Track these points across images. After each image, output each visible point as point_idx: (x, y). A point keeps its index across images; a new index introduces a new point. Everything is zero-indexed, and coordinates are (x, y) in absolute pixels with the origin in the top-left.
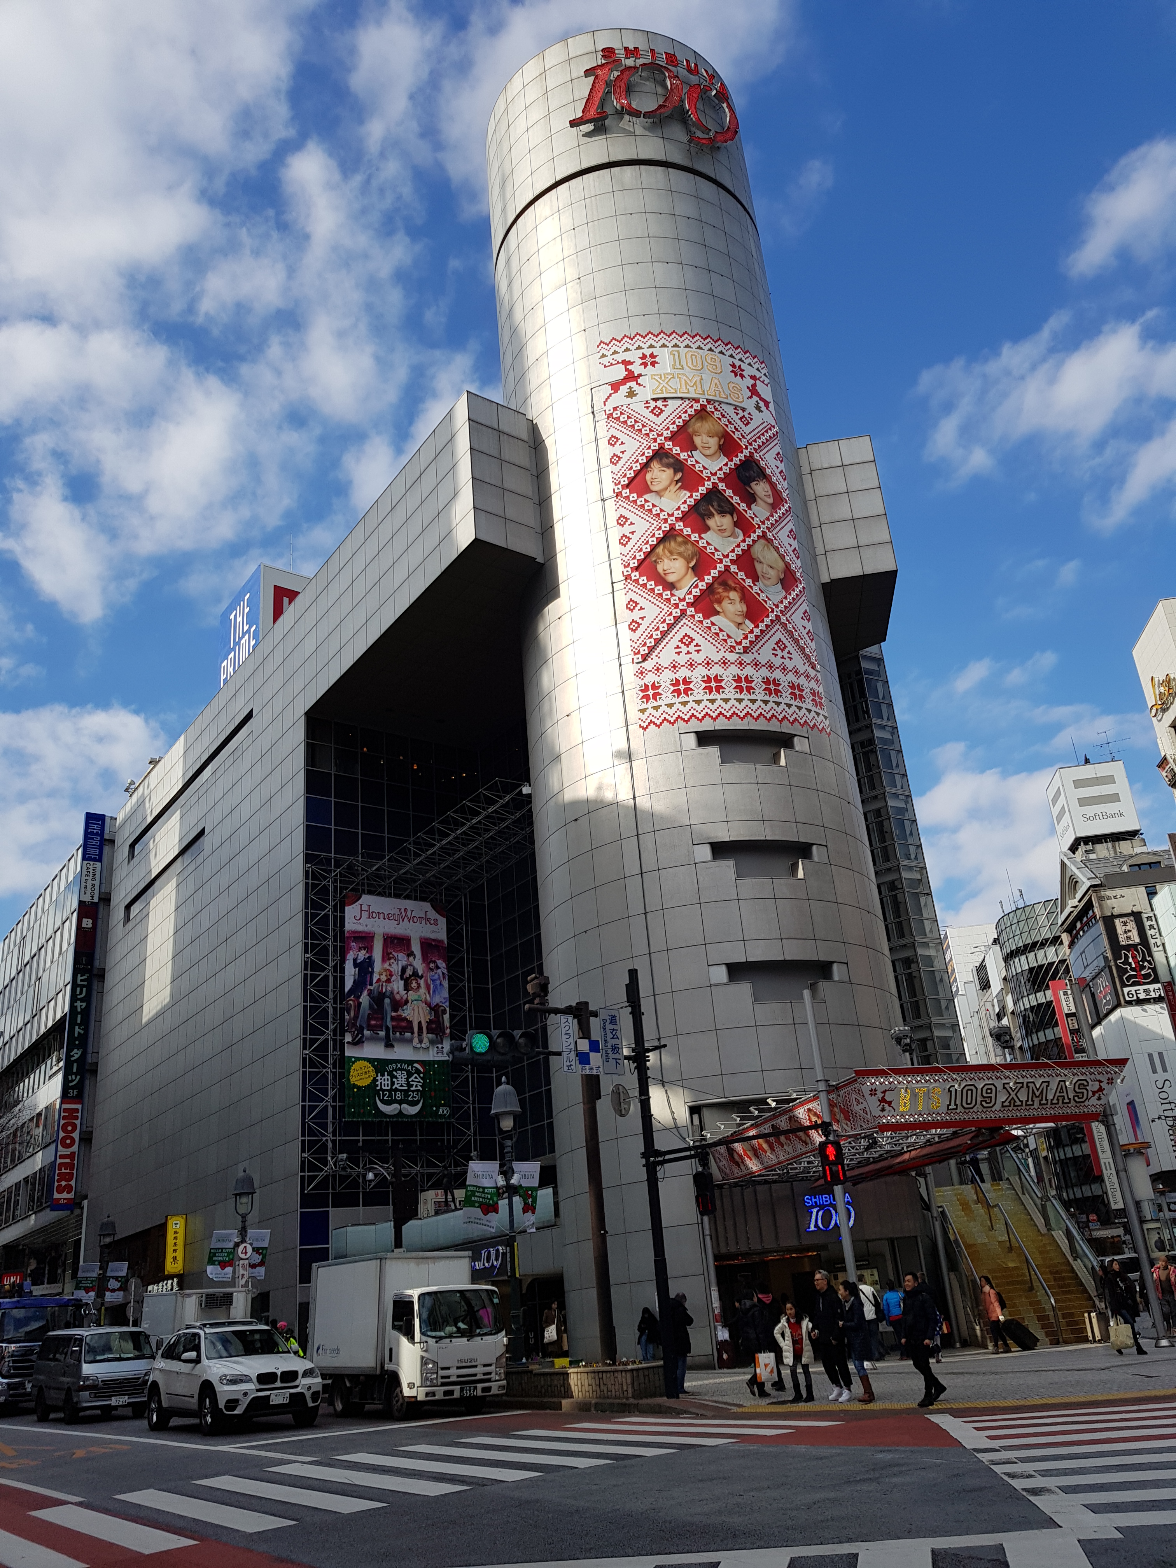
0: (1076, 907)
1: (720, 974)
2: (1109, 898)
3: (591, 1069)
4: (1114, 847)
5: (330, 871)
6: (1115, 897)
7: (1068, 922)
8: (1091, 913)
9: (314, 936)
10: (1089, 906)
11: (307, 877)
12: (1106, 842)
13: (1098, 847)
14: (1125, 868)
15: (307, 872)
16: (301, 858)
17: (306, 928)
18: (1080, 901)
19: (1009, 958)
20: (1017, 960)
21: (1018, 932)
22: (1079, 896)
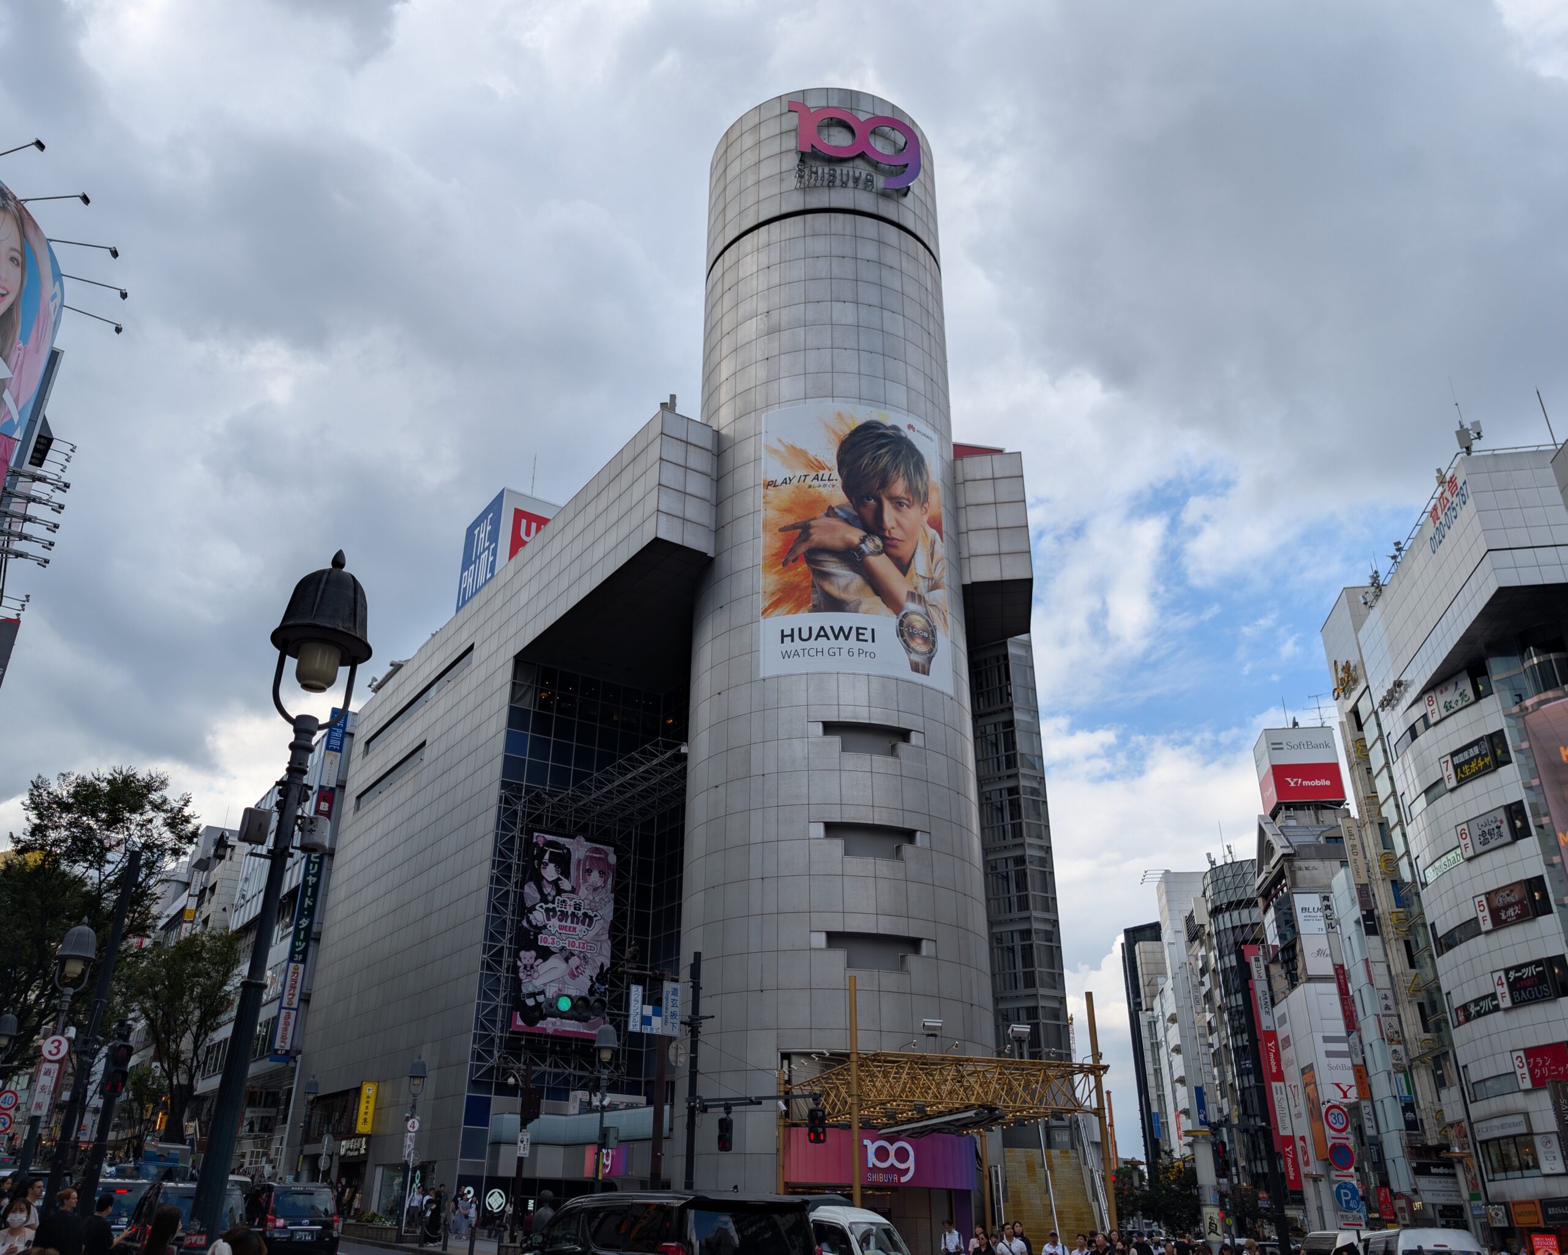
0: (1270, 873)
1: (820, 940)
2: (1300, 869)
3: (652, 1029)
4: (1317, 815)
5: (520, 798)
6: (1307, 868)
7: (1264, 886)
8: (1284, 881)
9: (501, 854)
10: (1281, 875)
11: (500, 802)
12: (1309, 809)
13: (1300, 813)
14: (1322, 840)
15: (501, 797)
16: (498, 784)
17: (496, 846)
18: (1274, 867)
19: (1215, 912)
20: (1220, 917)
21: (1224, 888)
22: (1273, 862)
